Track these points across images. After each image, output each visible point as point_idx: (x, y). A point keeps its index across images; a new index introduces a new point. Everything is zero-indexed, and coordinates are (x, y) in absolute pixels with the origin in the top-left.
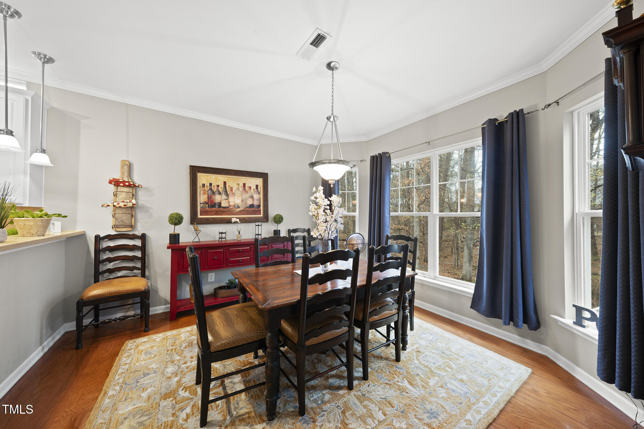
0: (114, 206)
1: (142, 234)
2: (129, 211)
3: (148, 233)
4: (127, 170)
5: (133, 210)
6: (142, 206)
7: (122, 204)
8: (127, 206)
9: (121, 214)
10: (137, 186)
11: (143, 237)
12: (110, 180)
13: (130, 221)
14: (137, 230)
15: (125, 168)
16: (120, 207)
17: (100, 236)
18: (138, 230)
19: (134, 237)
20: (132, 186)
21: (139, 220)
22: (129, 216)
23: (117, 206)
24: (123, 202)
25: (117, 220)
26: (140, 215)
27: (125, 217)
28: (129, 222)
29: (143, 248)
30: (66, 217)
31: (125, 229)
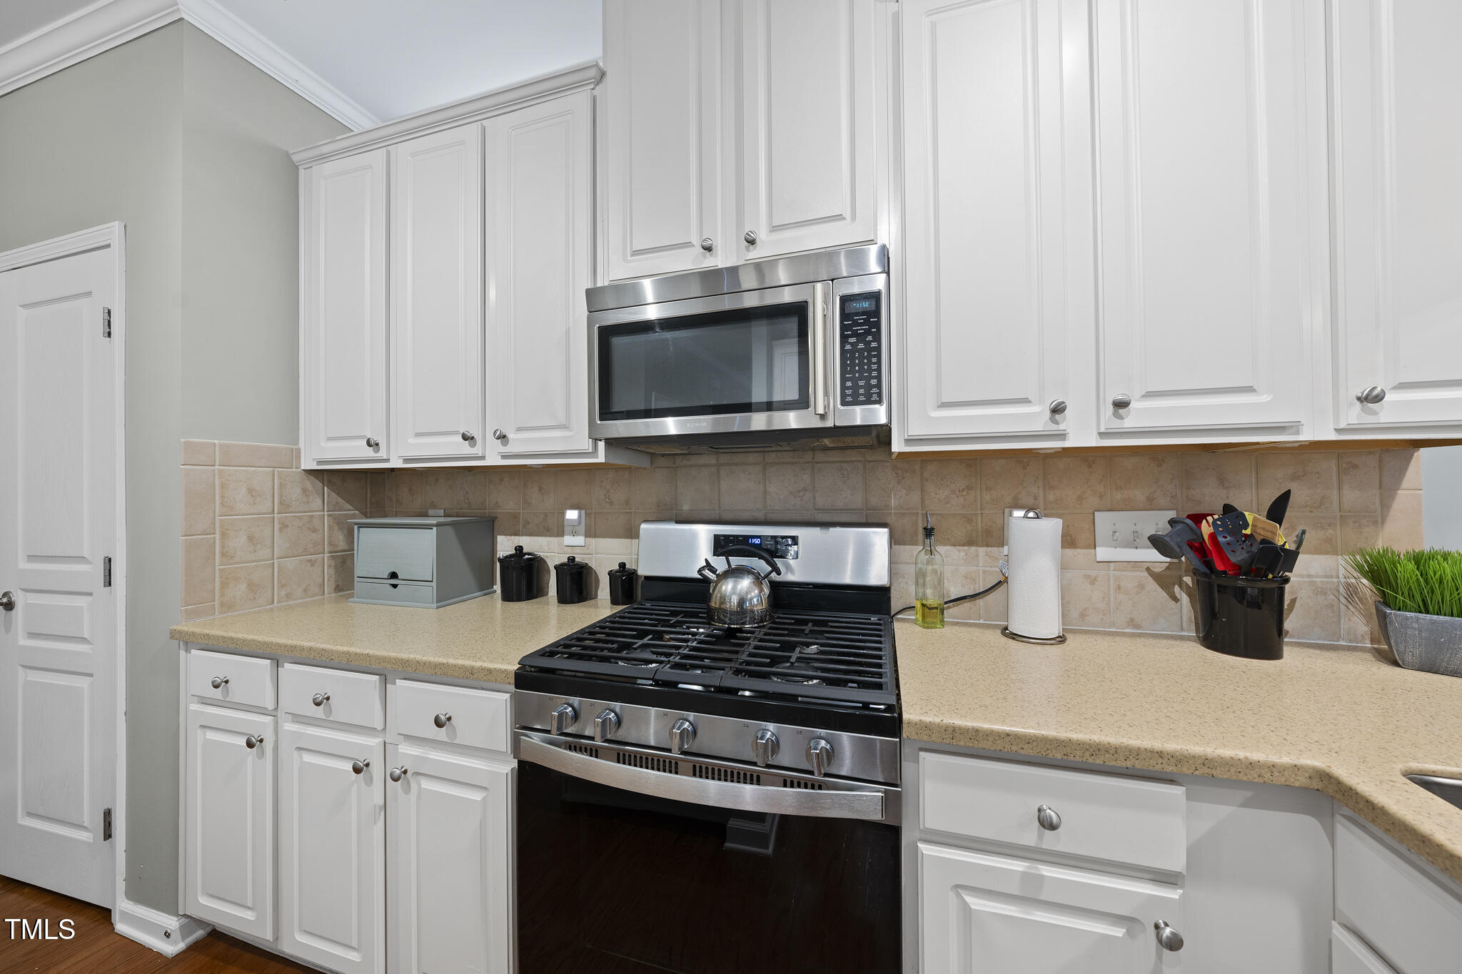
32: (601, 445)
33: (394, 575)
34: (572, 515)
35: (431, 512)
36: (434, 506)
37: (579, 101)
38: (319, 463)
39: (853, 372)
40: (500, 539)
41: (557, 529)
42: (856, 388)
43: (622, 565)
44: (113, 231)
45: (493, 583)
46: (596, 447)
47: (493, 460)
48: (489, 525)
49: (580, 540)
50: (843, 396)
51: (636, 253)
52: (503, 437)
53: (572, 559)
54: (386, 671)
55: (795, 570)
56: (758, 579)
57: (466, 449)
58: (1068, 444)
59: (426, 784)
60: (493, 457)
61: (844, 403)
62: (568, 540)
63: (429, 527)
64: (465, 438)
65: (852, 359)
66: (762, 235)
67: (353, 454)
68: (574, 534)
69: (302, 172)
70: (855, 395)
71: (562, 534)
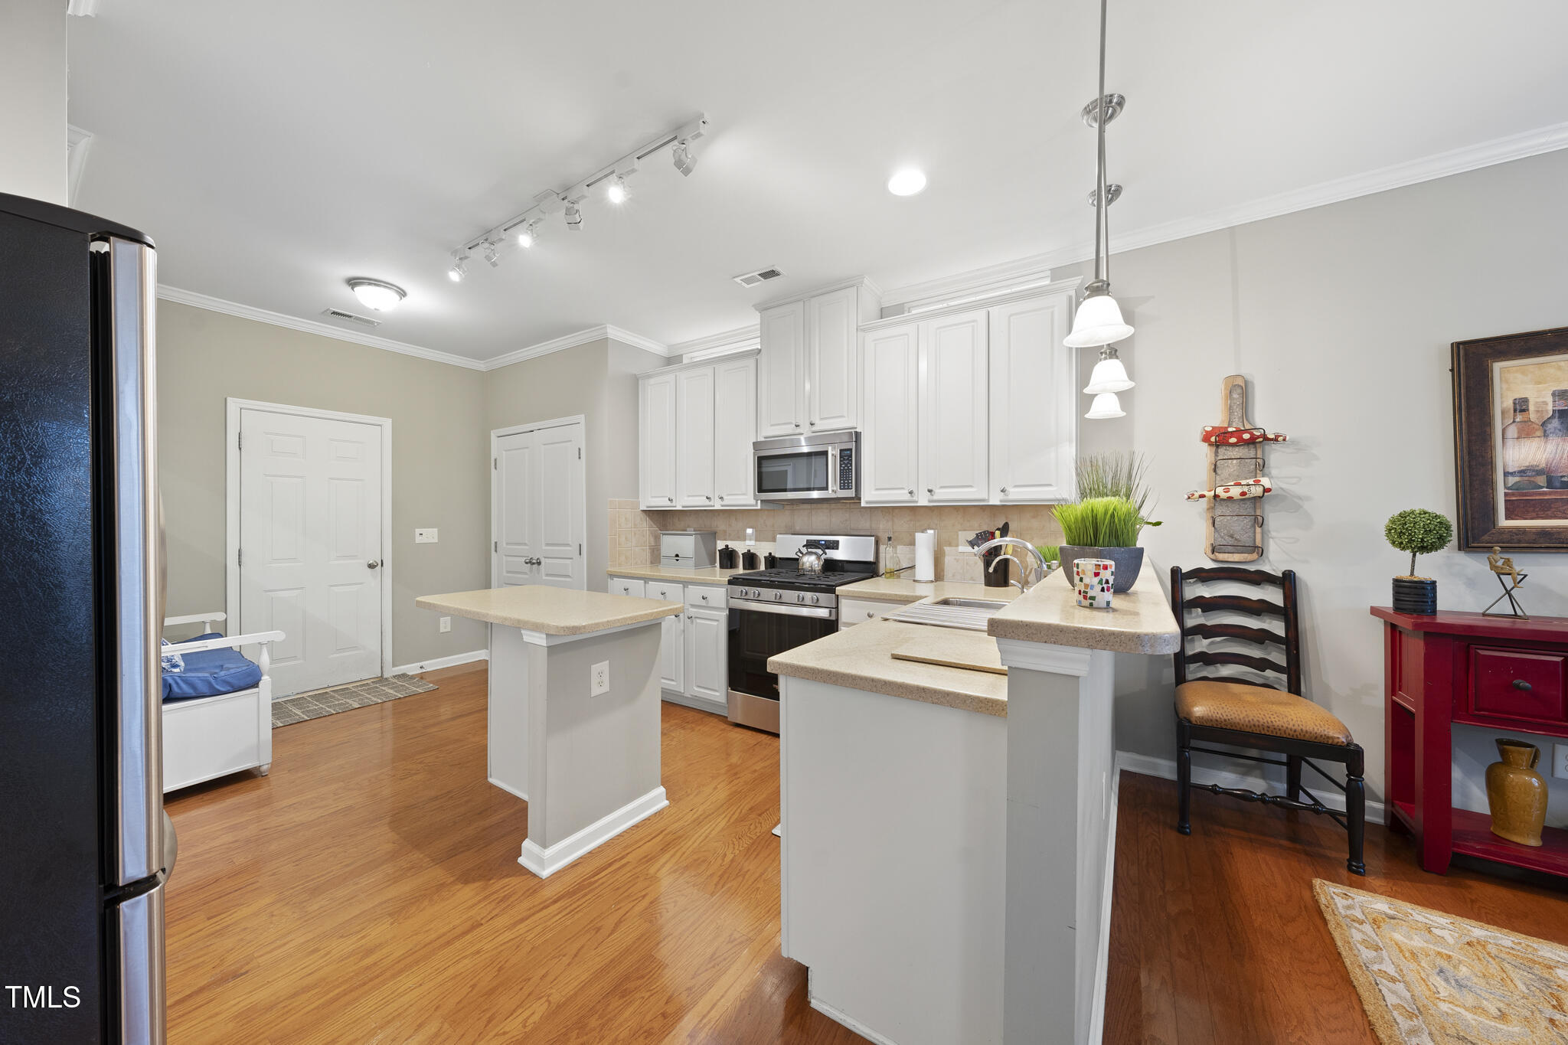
0: (1216, 496)
1: (1284, 573)
2: (1248, 508)
3: (1302, 573)
4: (1241, 402)
5: (1258, 504)
6: (1280, 492)
7: (1235, 492)
8: (1247, 496)
9: (1229, 518)
10: (1272, 440)
11: (1287, 582)
12: (1206, 431)
13: (1251, 534)
14: (1267, 561)
15: (1235, 396)
16: (1230, 498)
17: (1181, 570)
18: (1269, 561)
19: (1259, 578)
20: (1256, 441)
21: (1273, 534)
22: (1248, 521)
23: (1224, 495)
24: (1239, 484)
25: (1217, 531)
26: (1275, 519)
27: (1239, 527)
28: (1249, 537)
29: (1289, 612)
30: (1158, 524)
31: (1237, 557)
32: (759, 502)
33: (677, 556)
34: (749, 531)
35: (688, 529)
36: (689, 527)
37: (751, 362)
38: (648, 507)
39: (843, 477)
40: (718, 542)
41: (743, 537)
42: (844, 483)
43: (770, 554)
44: (581, 418)
45: (715, 562)
46: (757, 503)
47: (718, 507)
48: (713, 535)
49: (753, 543)
50: (840, 486)
51: (772, 425)
52: (721, 498)
53: (749, 551)
54: (685, 583)
55: (838, 555)
56: (819, 557)
57: (707, 502)
58: (918, 504)
59: (698, 621)
60: (718, 506)
61: (841, 489)
62: (748, 542)
63: (691, 535)
64: (707, 498)
65: (843, 472)
66: (817, 421)
67: (660, 503)
68: (750, 540)
69: (640, 382)
70: (844, 486)
71: (745, 540)
